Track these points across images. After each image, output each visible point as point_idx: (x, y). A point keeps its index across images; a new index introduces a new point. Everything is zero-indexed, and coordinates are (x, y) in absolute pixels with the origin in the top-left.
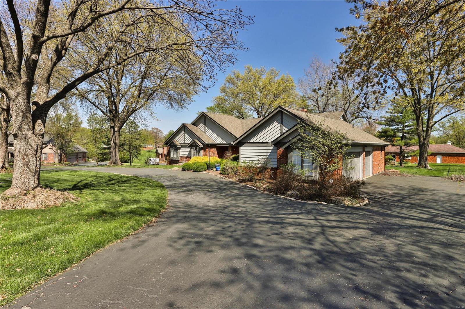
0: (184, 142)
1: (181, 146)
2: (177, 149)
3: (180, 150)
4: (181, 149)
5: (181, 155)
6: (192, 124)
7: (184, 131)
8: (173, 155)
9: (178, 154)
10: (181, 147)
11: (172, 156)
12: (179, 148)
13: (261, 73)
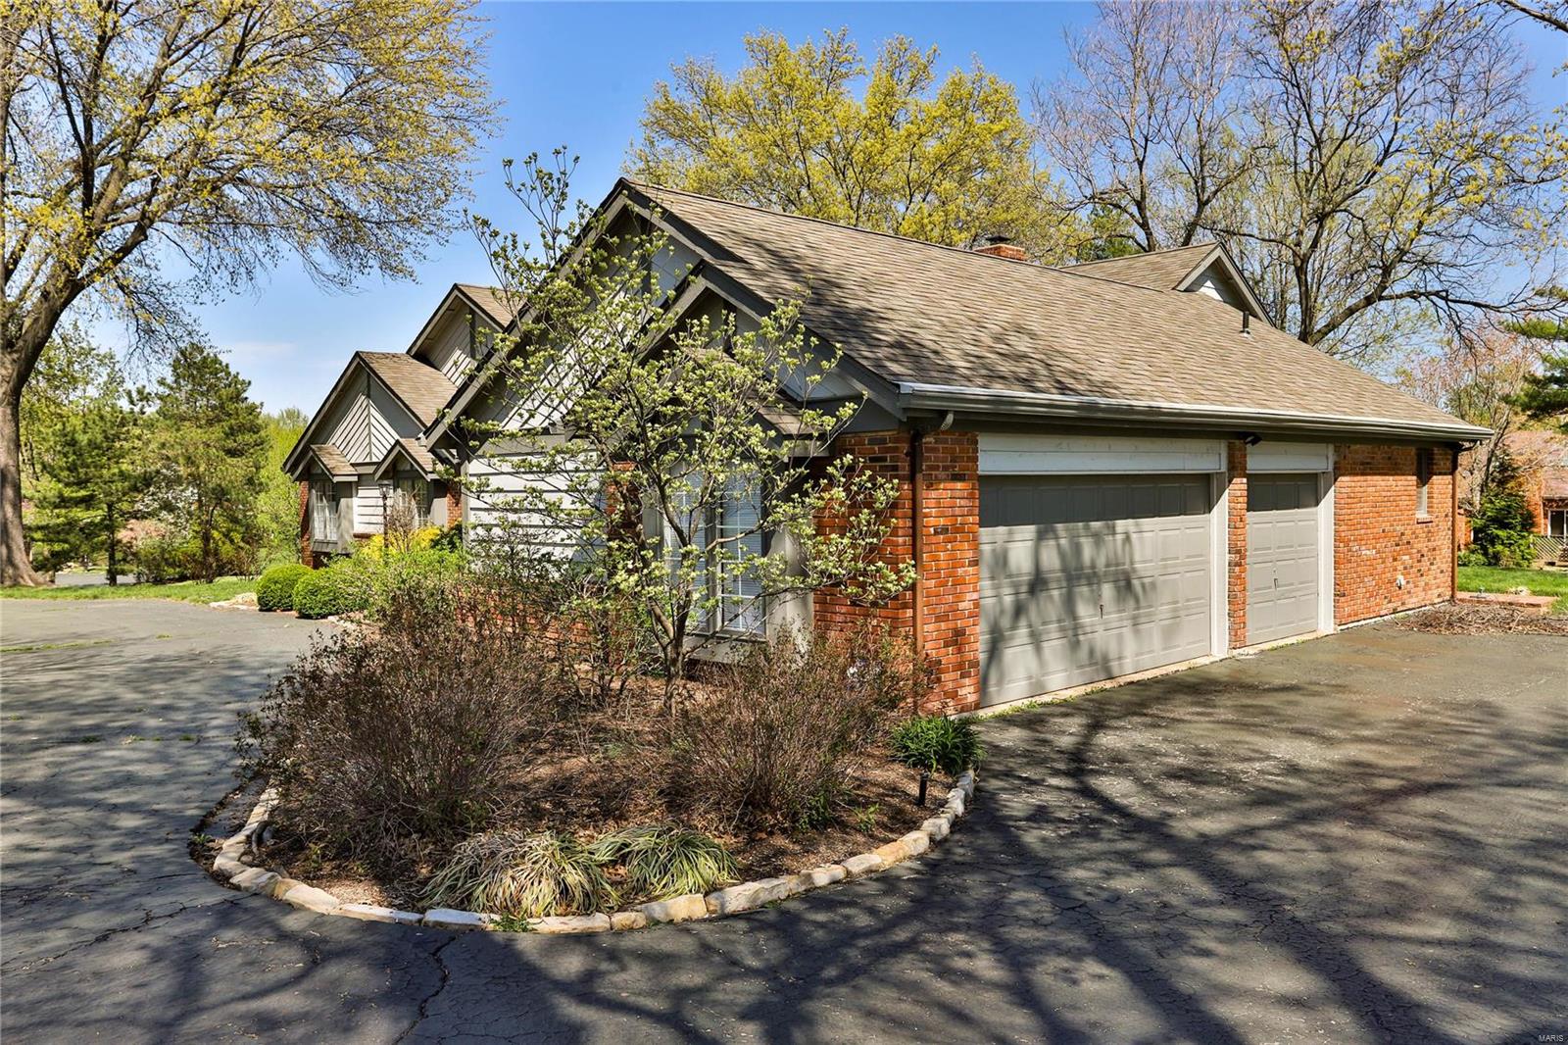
0: (370, 453)
1: (359, 476)
2: (337, 492)
3: (355, 501)
4: (361, 493)
5: (359, 529)
6: (414, 357)
7: (368, 396)
8: (323, 528)
9: (345, 524)
10: (358, 484)
11: (318, 533)
12: (347, 489)
13: (834, 72)
